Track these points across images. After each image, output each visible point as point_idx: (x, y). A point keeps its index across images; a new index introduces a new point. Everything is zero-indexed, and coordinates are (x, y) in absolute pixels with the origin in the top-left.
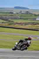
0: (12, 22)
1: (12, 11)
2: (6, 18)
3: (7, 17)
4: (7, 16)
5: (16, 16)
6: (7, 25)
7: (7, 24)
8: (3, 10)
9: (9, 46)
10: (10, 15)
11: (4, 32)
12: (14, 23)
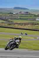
2: (6, 18)
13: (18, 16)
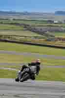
0: (52, 36)
1: (52, 18)
2: (41, 29)
3: (44, 28)
4: (42, 26)
5: (58, 26)
6: (43, 42)
7: (43, 39)
8: (36, 16)
9: (46, 77)
10: (48, 26)
11: (38, 52)
12: (55, 38)
13: (62, 27)
